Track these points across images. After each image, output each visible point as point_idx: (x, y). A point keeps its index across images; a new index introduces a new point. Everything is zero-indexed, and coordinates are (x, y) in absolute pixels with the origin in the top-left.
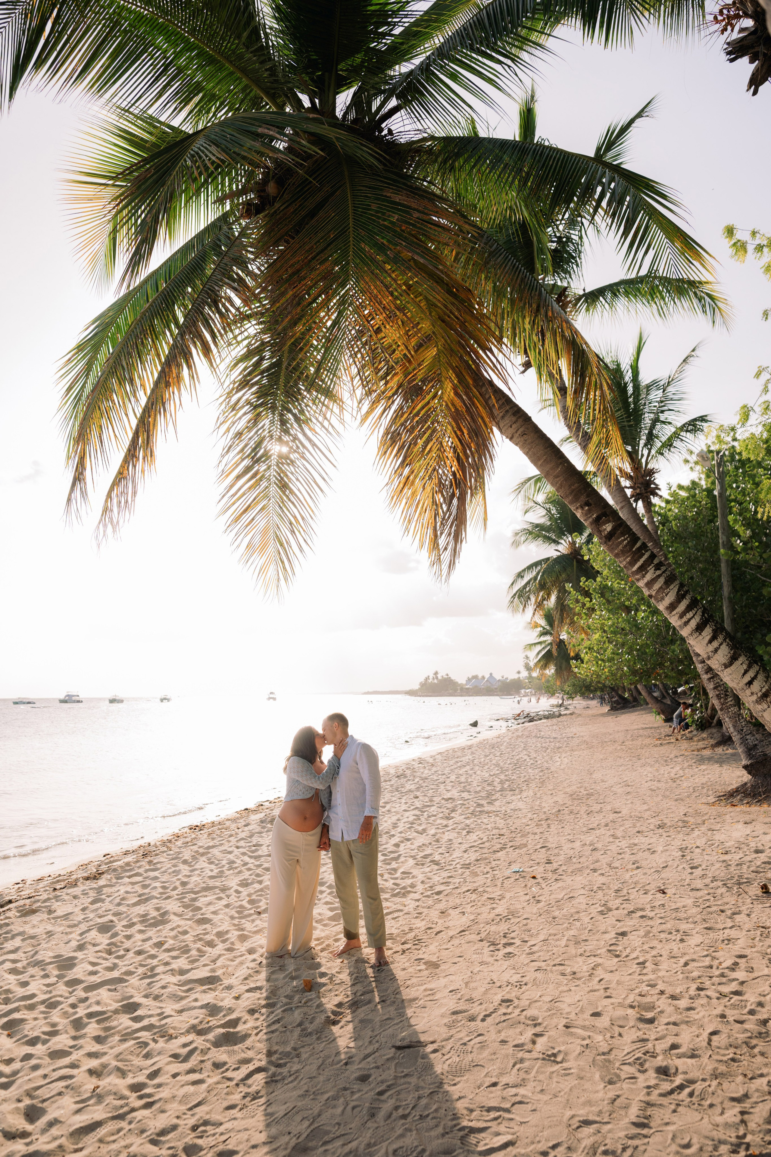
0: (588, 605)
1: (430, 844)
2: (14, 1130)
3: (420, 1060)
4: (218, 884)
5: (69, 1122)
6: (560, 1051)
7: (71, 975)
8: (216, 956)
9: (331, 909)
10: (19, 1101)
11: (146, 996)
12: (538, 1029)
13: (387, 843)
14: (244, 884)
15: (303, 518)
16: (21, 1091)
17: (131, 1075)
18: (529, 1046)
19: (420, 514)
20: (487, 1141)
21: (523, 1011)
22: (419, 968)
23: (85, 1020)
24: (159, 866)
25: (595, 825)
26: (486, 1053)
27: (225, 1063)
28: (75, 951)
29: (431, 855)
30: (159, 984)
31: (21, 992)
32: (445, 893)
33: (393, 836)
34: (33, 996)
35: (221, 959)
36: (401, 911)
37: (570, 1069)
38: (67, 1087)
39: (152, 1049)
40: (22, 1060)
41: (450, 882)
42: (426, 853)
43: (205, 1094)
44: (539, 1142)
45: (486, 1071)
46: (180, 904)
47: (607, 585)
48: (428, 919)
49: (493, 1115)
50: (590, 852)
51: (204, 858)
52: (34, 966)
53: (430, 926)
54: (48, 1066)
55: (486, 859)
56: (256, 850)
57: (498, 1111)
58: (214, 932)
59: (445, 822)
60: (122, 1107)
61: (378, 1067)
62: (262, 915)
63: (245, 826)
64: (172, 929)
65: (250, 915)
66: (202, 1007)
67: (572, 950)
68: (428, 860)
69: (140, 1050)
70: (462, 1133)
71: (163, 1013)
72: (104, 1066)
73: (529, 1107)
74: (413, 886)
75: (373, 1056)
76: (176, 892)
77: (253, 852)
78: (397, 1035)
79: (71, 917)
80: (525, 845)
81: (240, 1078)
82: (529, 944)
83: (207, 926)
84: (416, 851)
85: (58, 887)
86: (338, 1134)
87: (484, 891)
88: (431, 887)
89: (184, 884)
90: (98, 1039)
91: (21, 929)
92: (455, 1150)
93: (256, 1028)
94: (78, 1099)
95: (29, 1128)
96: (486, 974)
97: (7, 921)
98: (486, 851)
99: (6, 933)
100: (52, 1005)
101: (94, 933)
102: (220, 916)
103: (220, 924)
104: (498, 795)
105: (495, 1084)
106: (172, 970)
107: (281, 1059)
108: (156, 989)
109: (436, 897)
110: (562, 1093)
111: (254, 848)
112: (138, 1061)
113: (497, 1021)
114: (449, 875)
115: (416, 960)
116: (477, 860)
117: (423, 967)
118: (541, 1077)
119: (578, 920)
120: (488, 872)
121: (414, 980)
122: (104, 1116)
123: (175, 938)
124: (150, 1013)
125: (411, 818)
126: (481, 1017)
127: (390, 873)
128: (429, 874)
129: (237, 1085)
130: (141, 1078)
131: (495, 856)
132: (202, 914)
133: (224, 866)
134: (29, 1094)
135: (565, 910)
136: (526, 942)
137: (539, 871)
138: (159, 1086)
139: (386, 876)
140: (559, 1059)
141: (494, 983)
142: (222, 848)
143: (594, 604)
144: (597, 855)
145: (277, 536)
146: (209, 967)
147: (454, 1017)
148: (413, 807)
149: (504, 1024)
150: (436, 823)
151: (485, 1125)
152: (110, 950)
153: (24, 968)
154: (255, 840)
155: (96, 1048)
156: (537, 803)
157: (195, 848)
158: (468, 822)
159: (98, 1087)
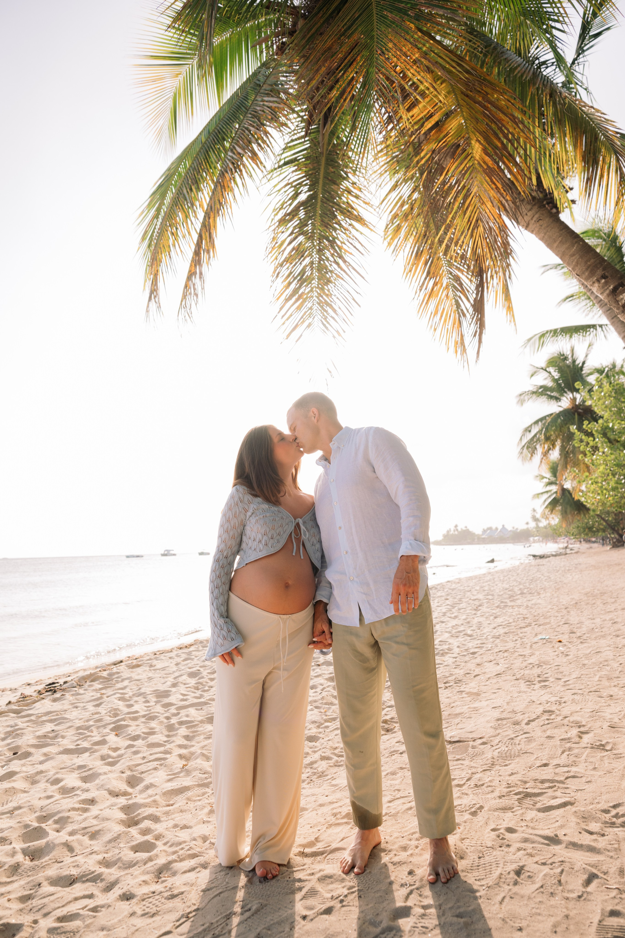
0: (591, 443)
1: (462, 624)
2: (117, 790)
3: (470, 750)
5: (163, 786)
6: (607, 742)
7: (166, 701)
10: (123, 772)
12: (582, 729)
16: (124, 766)
18: (577, 739)
19: (445, 321)
20: (545, 802)
21: (565, 717)
22: (461, 696)
23: (177, 726)
25: (613, 609)
26: (533, 745)
28: (170, 687)
29: (464, 630)
31: (126, 710)
32: (480, 653)
34: (137, 712)
36: (441, 664)
37: (621, 754)
38: (161, 765)
40: (125, 749)
41: (483, 647)
42: (459, 630)
44: (598, 803)
45: (535, 756)
47: (608, 426)
48: (466, 668)
49: (547, 785)
50: (610, 624)
52: (138, 696)
53: (468, 672)
54: (146, 752)
55: (513, 632)
57: (552, 783)
59: (474, 612)
60: (206, 778)
67: (605, 683)
68: (462, 634)
70: (519, 796)
72: (192, 754)
73: (584, 779)
74: (449, 649)
79: (167, 669)
80: (549, 623)
82: (563, 680)
86: (398, 796)
87: (515, 652)
88: (466, 650)
90: (187, 738)
91: (129, 676)
92: (513, 808)
94: (170, 773)
95: (130, 790)
96: (526, 697)
98: (513, 627)
100: (151, 718)
101: (185, 677)
104: (519, 597)
105: (545, 765)
109: (472, 656)
110: (616, 770)
113: (541, 724)
114: (482, 642)
116: (506, 633)
117: (466, 696)
118: (591, 760)
119: (607, 665)
120: (516, 640)
121: (458, 703)
122: (191, 783)
125: (444, 610)
126: (526, 721)
131: (521, 631)
134: (130, 769)
135: (594, 660)
136: (560, 679)
137: (565, 638)
140: (608, 747)
141: (534, 702)
143: (597, 443)
144: (616, 626)
147: (500, 722)
149: (549, 726)
150: (466, 613)
151: (540, 791)
152: (197, 687)
153: (130, 697)
155: (185, 742)
156: (556, 599)
158: (494, 611)
159: (186, 765)
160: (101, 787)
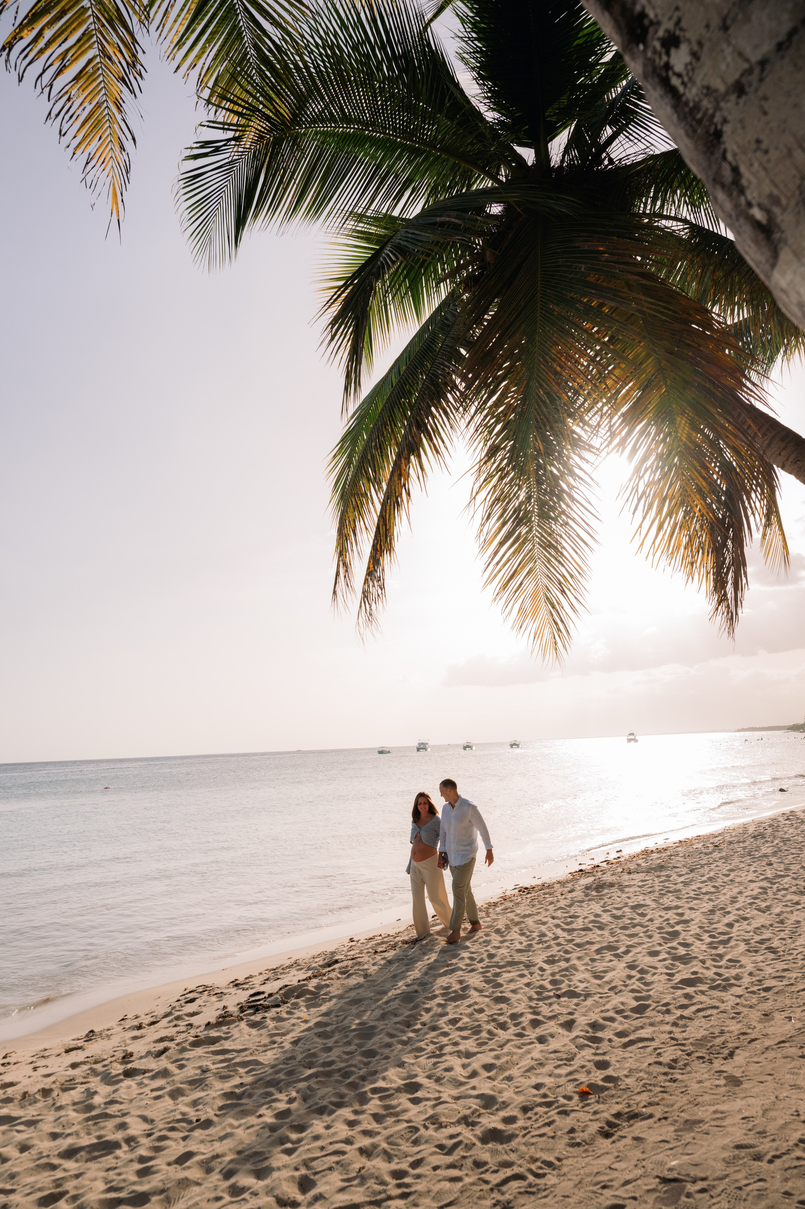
1: (771, 925)
2: (286, 1197)
3: (684, 1199)
4: (524, 959)
5: (331, 1199)
7: (369, 1045)
8: (503, 1041)
9: (637, 999)
10: (296, 1169)
11: (429, 1077)
13: (719, 922)
14: (551, 961)
15: (572, 576)
16: (300, 1159)
17: (396, 1160)
22: (717, 1082)
23: (370, 1095)
27: (485, 1163)
28: (378, 1020)
29: (769, 940)
30: (443, 1066)
32: (775, 990)
33: (729, 913)
34: (332, 1063)
35: (509, 1045)
36: (717, 1008)
38: (337, 1163)
39: (421, 1136)
41: (784, 977)
42: (764, 937)
43: (458, 1194)
46: (482, 979)
48: (745, 1021)
51: (516, 929)
52: (340, 1031)
53: (744, 1030)
56: (572, 922)
58: (508, 1014)
59: (796, 898)
60: (380, 1193)
61: (635, 1198)
62: (562, 999)
63: (570, 892)
64: (469, 1006)
65: (549, 997)
66: (477, 1097)
68: (764, 946)
69: (410, 1134)
71: (440, 1098)
72: (375, 1146)
74: (738, 977)
75: (634, 1184)
76: (481, 965)
77: (568, 924)
78: (666, 1164)
81: (495, 1182)
83: (503, 1006)
84: (752, 934)
85: (380, 949)
88: (760, 981)
89: (491, 956)
90: (376, 1117)
93: (525, 1128)
94: (345, 1177)
95: (300, 1198)
96: (793, 1102)
97: (327, 982)
99: (325, 994)
100: (345, 1075)
101: (398, 1003)
102: (519, 996)
103: (517, 1005)
106: (458, 1052)
107: (541, 1168)
108: (439, 1072)
109: (763, 994)
111: (569, 920)
112: (406, 1147)
113: (787, 1166)
114: (786, 967)
115: (717, 1072)
117: (722, 1082)
121: (707, 1097)
122: (363, 1199)
123: (470, 1015)
124: (428, 1096)
125: (756, 892)
126: (768, 1157)
128: (761, 964)
129: (492, 1190)
130: (404, 1166)
132: (501, 992)
133: (534, 939)
134: (306, 1164)
138: (418, 1176)
139: (709, 963)
141: (798, 1115)
142: (537, 918)
145: (548, 598)
146: (493, 1053)
147: (737, 1152)
148: (762, 877)
149: (795, 1171)
150: (786, 899)
152: (409, 1022)
154: (572, 911)
155: (372, 1126)
157: (512, 916)
160: (269, 1191)
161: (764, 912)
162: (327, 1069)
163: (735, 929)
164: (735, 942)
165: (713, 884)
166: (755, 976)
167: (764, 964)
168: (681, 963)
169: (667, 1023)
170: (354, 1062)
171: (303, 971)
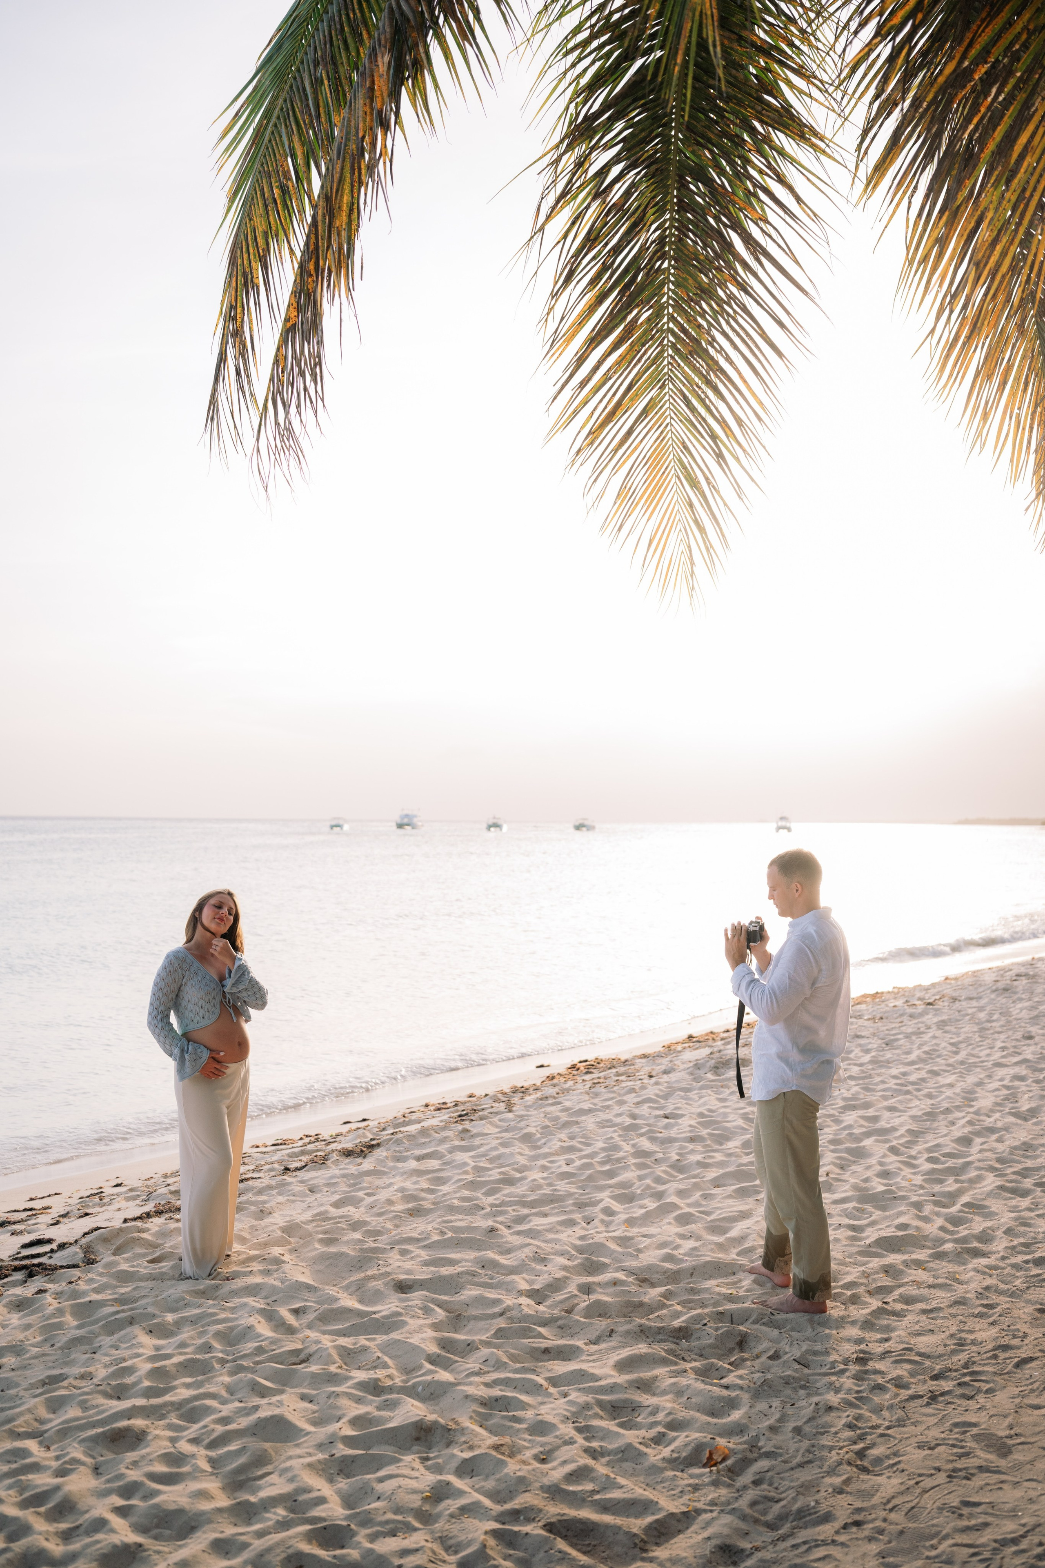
15: (739, 422)
24: (477, 1141)
53: (1005, 1341)
56: (669, 1126)
63: (666, 1072)
77: (661, 1129)
85: (294, 1165)
88: (1026, 1245)
111: (664, 1121)
115: (956, 1425)
121: (941, 1479)
127: (936, 1203)
128: (1027, 1214)
142: (603, 1116)
157: (556, 1111)
161: (1025, 1119)
162: (155, 1401)
163: (975, 1149)
164: (976, 1173)
165: (928, 1067)
166: (1017, 1236)
167: (1033, 1214)
168: (874, 1207)
169: (853, 1323)
170: (211, 1388)
171: (138, 1202)
